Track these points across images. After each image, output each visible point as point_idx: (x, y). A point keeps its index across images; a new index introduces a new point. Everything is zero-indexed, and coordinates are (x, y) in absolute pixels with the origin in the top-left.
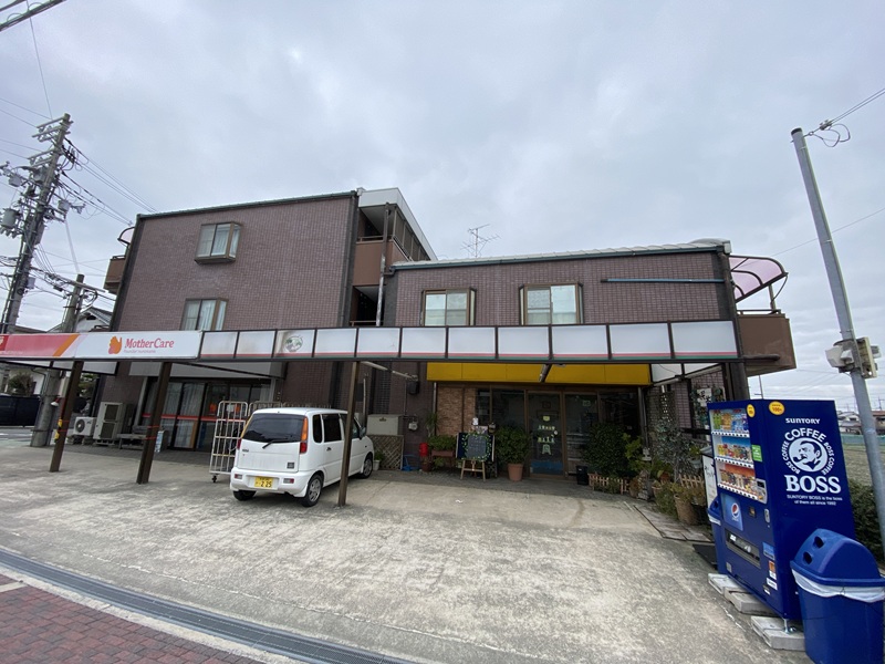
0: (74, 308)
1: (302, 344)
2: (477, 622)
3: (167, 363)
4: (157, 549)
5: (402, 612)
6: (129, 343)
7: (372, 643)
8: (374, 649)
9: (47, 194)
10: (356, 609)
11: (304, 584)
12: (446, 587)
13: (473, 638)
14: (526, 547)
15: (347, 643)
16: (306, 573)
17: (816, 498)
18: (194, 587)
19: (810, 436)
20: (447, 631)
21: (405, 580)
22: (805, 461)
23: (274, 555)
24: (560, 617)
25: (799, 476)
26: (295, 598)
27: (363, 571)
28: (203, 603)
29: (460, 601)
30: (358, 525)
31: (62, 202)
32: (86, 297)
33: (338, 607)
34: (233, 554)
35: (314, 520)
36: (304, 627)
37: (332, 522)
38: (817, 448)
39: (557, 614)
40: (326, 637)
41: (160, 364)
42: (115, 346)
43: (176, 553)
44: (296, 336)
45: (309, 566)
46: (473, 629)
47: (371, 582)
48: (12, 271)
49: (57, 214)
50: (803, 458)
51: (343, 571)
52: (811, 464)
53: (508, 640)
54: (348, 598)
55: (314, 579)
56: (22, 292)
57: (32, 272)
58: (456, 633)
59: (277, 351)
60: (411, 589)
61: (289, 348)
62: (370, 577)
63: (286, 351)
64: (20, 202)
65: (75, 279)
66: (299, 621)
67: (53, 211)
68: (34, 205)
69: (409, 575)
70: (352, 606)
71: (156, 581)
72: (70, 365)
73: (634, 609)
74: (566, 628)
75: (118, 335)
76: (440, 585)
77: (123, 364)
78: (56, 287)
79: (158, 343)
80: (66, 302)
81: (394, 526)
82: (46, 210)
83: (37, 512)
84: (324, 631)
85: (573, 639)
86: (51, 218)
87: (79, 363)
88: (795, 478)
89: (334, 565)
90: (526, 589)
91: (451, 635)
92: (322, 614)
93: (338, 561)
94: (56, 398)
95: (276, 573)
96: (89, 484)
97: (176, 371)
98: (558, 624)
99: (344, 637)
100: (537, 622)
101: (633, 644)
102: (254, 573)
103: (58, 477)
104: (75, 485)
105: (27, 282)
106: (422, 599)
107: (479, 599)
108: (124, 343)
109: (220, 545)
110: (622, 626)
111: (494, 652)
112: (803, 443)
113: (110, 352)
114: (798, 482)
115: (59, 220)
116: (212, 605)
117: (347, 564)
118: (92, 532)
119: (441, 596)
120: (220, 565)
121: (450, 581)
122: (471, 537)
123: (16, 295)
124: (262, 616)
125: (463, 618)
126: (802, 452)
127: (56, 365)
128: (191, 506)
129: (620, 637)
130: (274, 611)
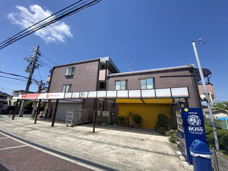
0: (40, 88)
1: (85, 95)
2: (116, 158)
3: (58, 100)
4: (54, 140)
5: (100, 154)
6: (50, 95)
7: (92, 160)
8: (92, 161)
9: (35, 63)
10: (91, 153)
11: (81, 148)
12: (112, 151)
13: (114, 161)
14: (133, 143)
15: (87, 159)
16: (82, 146)
17: (196, 132)
18: (60, 147)
19: (195, 117)
20: (109, 159)
21: (103, 148)
22: (193, 123)
23: (76, 142)
24: (135, 158)
25: (192, 127)
26: (79, 150)
27: (94, 146)
28: (61, 150)
29: (114, 153)
30: (96, 137)
31: (38, 64)
32: (43, 85)
33: (87, 153)
34: (68, 141)
35: (87, 135)
36: (79, 156)
37: (91, 136)
38: (196, 120)
39: (135, 157)
40: (83, 158)
41: (56, 100)
42: (48, 96)
43: (57, 141)
44: (84, 93)
45: (83, 145)
46: (114, 159)
47: (95, 148)
48: (27, 80)
49: (37, 67)
50: (193, 122)
51: (90, 146)
52: (195, 124)
53: (121, 161)
54: (90, 151)
55: (84, 147)
56: (30, 84)
57: (32, 80)
58: (110, 159)
59: (80, 97)
60: (103, 150)
61: (83, 96)
62: (95, 147)
63: (82, 97)
64: (29, 65)
65: (40, 81)
66: (79, 155)
67: (36, 66)
68: (32, 66)
69: (104, 147)
70: (90, 153)
71: (52, 146)
72: (39, 100)
73: (154, 158)
74: (135, 160)
75: (48, 94)
76: (110, 150)
77: (50, 100)
78: (36, 83)
79: (56, 95)
80: (38, 86)
81: (104, 137)
82: (34, 66)
83: (31, 132)
84: (83, 157)
85: (136, 163)
86: (35, 68)
87: (40, 100)
88: (191, 127)
89: (89, 144)
90: (129, 152)
91: (109, 160)
92: (84, 154)
93: (90, 144)
94: (36, 107)
95: (76, 146)
96: (42, 126)
97: (60, 101)
98: (134, 160)
99: (87, 158)
100: (129, 159)
101: (150, 165)
102: (72, 145)
103: (36, 125)
104: (39, 126)
105: (31, 82)
106: (105, 152)
107: (117, 153)
108: (49, 95)
109: (66, 139)
110: (149, 161)
111: (117, 163)
112: (193, 118)
113: (47, 97)
114: (192, 128)
115: (37, 68)
116: (62, 151)
117: (91, 144)
118: (41, 136)
119: (110, 152)
120: (65, 143)
121: (113, 149)
122: (121, 140)
123: (28, 85)
124: (72, 153)
125: (113, 157)
126: (193, 121)
127: (36, 100)
128: (61, 131)
129: (148, 163)
130: (74, 152)
